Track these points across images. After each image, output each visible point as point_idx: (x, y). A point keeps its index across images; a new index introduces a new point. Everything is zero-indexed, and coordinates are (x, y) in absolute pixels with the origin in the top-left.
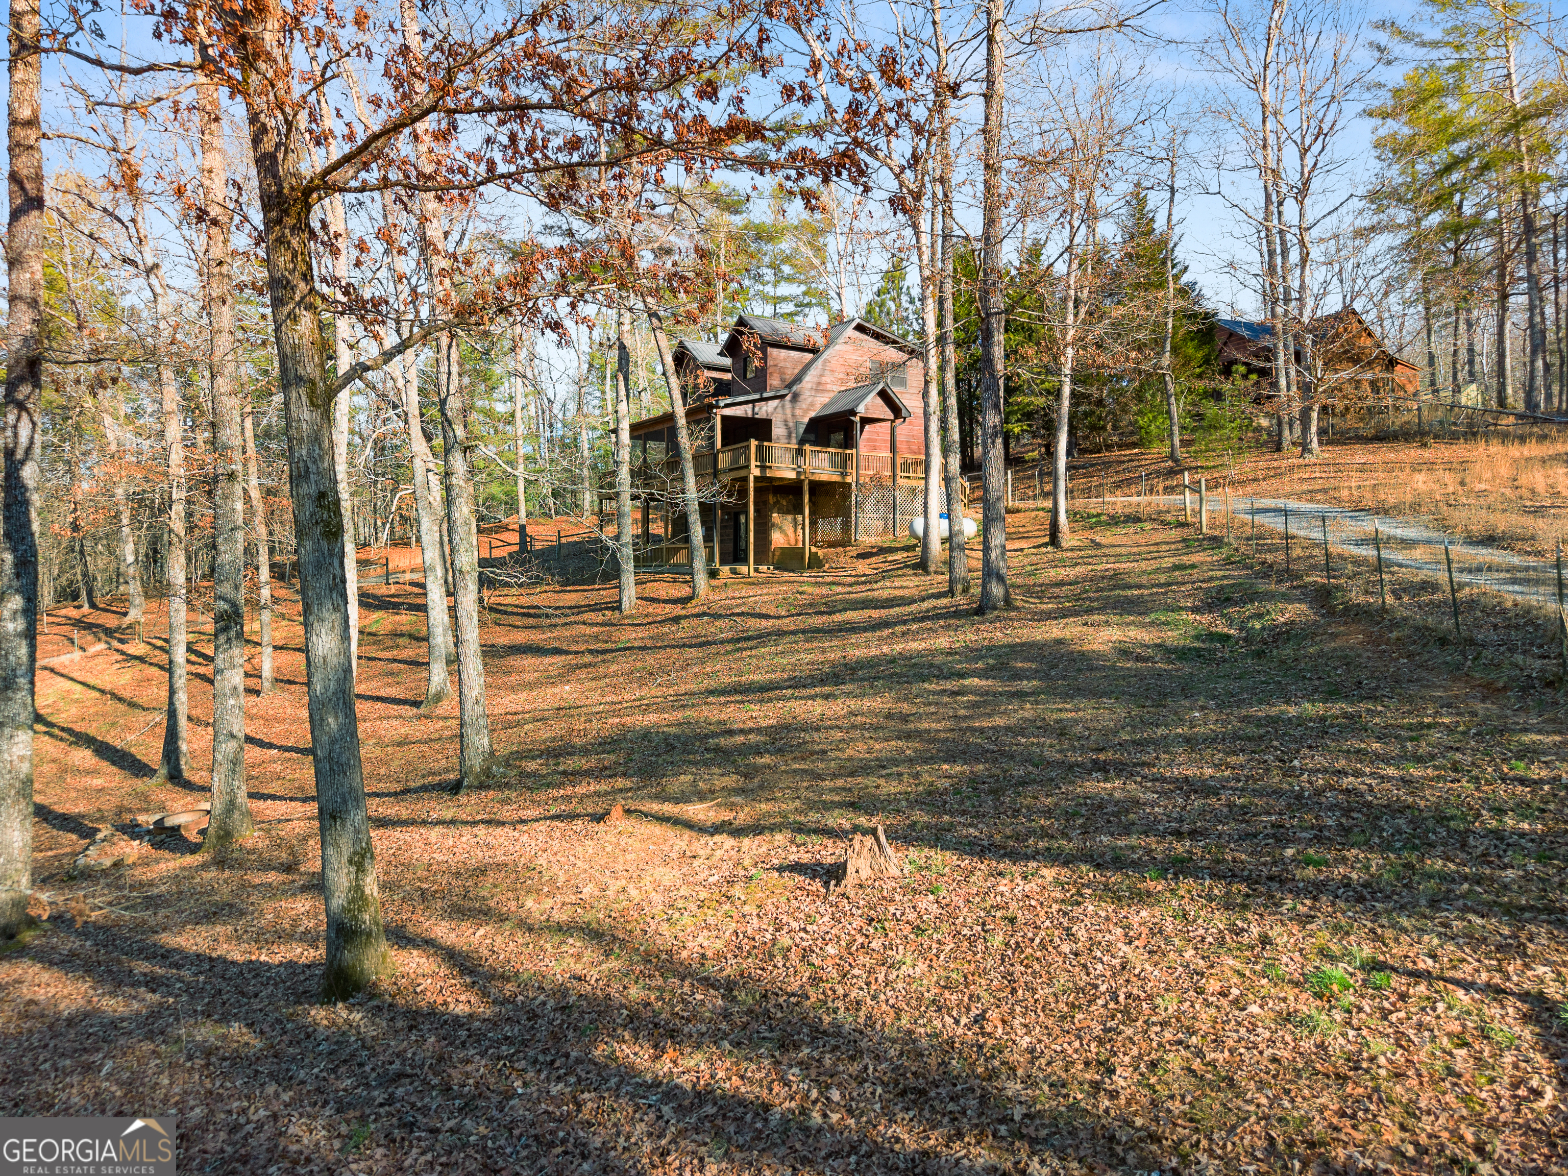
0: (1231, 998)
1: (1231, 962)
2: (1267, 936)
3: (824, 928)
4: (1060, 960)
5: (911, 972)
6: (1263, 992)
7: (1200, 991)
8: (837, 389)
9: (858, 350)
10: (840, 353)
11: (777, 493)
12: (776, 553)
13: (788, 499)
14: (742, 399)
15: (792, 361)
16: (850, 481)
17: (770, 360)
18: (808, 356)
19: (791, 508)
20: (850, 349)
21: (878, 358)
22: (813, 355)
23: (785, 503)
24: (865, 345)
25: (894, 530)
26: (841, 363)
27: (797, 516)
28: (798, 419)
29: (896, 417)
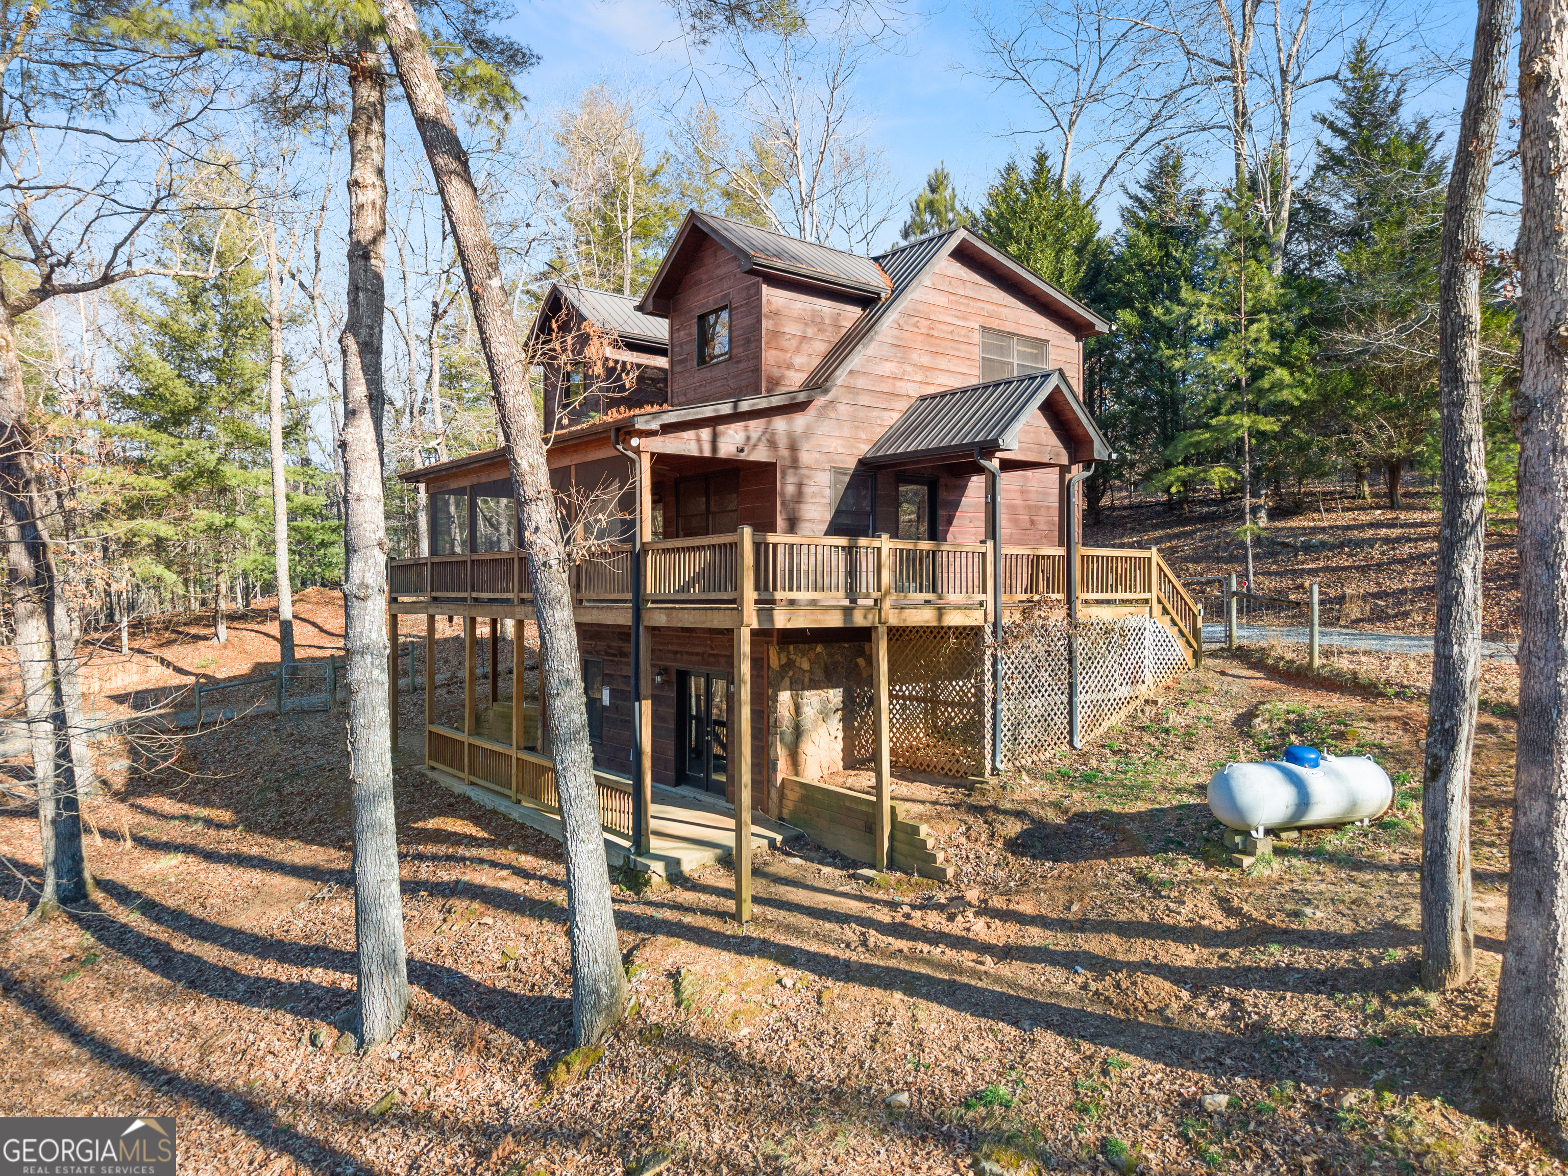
8: (915, 391)
9: (957, 302)
10: (920, 307)
11: (789, 643)
12: (787, 792)
13: (812, 655)
14: (708, 411)
15: (816, 320)
16: (980, 622)
17: (767, 317)
18: (853, 313)
19: (819, 675)
20: (942, 300)
21: (994, 324)
22: (864, 310)
23: (806, 666)
24: (971, 294)
25: (1071, 733)
26: (924, 330)
27: (831, 691)
28: (833, 461)
29: (1073, 459)
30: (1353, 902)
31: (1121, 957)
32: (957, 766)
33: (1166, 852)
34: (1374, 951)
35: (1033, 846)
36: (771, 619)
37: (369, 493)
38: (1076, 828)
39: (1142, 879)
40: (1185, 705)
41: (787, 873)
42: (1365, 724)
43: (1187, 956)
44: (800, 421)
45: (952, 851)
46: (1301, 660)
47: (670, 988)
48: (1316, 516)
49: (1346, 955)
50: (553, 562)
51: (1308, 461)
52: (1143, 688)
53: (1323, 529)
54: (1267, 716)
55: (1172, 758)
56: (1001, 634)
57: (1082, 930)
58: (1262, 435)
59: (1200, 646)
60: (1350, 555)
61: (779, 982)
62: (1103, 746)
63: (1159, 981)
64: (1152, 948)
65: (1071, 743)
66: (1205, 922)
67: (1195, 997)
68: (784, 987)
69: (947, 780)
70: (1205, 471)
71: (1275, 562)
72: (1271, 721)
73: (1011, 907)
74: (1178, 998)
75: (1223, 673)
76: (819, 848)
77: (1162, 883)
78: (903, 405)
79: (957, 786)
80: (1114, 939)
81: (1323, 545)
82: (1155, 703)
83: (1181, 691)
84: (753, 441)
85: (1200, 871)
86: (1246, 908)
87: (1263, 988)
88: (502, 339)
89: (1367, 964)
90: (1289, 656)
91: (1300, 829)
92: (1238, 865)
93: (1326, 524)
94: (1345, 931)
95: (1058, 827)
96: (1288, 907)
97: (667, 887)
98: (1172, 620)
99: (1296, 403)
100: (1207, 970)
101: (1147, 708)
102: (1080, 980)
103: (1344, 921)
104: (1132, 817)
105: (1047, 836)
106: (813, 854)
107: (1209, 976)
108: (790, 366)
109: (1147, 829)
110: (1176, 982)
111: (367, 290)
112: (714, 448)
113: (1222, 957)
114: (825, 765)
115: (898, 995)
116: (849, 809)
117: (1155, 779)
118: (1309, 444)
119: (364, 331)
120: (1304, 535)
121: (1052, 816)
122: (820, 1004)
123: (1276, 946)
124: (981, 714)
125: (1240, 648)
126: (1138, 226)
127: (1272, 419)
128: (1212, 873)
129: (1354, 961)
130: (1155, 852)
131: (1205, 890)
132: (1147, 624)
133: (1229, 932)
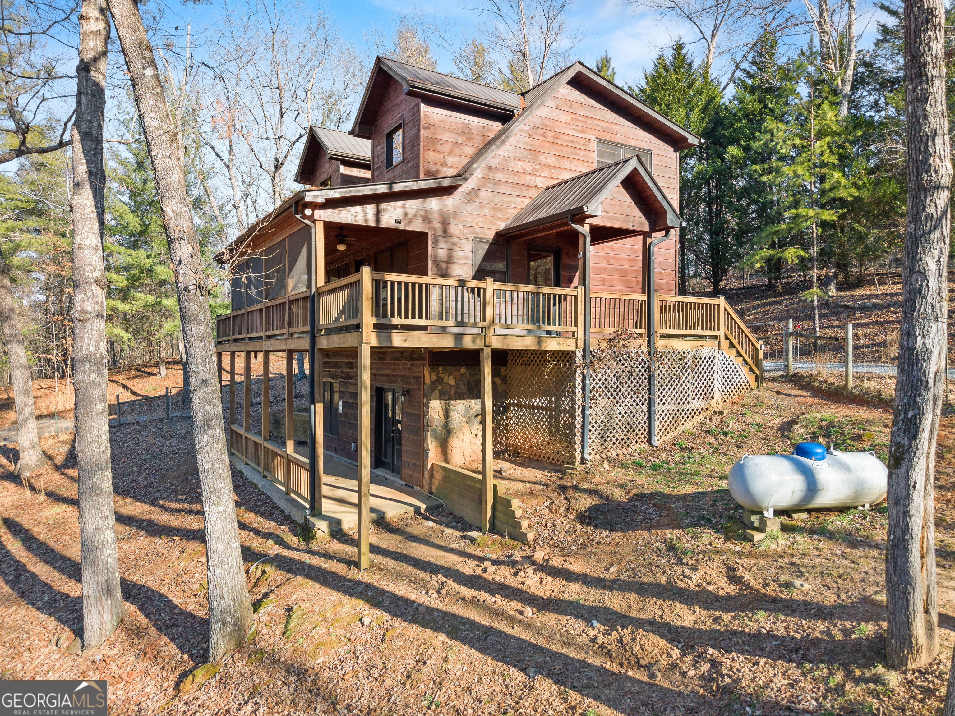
8: (542, 182)
9: (577, 120)
10: (547, 122)
11: (439, 365)
12: (435, 473)
13: (457, 374)
15: (466, 132)
16: (573, 348)
17: (425, 128)
18: (497, 126)
19: (463, 389)
20: (564, 117)
21: (608, 136)
22: (503, 124)
23: (452, 382)
24: (588, 114)
25: (650, 434)
26: (550, 139)
27: (473, 402)
28: (476, 233)
29: (654, 228)
30: (839, 577)
31: (634, 614)
32: (558, 456)
33: (695, 526)
34: (848, 624)
35: (597, 519)
36: (390, 340)
37: (88, 243)
38: (634, 506)
39: (672, 548)
40: (743, 415)
41: (418, 533)
42: (880, 429)
43: (688, 618)
44: (447, 201)
45: (535, 520)
46: (839, 382)
47: (284, 620)
48: (872, 288)
49: (821, 625)
50: (191, 287)
51: (866, 246)
52: (713, 402)
53: (877, 296)
54: (804, 423)
55: (724, 454)
56: (589, 357)
57: (611, 589)
58: (824, 224)
59: (761, 373)
60: (894, 313)
61: (361, 620)
62: (675, 445)
63: (654, 638)
64: (661, 608)
65: (649, 441)
66: (710, 588)
67: (684, 655)
68: (363, 624)
69: (551, 467)
70: (782, 252)
71: (838, 319)
72: (807, 427)
73: (565, 566)
74: (669, 655)
75: (778, 393)
76: (451, 514)
77: (684, 552)
78: (534, 194)
79: (556, 471)
80: (633, 597)
81: (875, 306)
82: (721, 413)
83: (743, 405)
84: (410, 216)
85: (719, 543)
86: (746, 577)
87: (742, 653)
88: (152, 115)
89: (839, 636)
90: (831, 380)
91: (809, 511)
92: (750, 539)
93: (879, 292)
94: (827, 603)
95: (619, 504)
96: (783, 578)
97: (328, 538)
98: (738, 352)
99: (850, 199)
100: (700, 630)
101: (714, 418)
102: (592, 633)
103: (827, 593)
104: (678, 498)
105: (609, 511)
106: (444, 519)
107: (700, 637)
108: (444, 164)
109: (687, 508)
110: (671, 641)
111: (87, 94)
112: (378, 220)
113: (716, 620)
114: (467, 454)
115: (442, 637)
116: (470, 486)
117: (706, 469)
118: (866, 235)
119: (85, 124)
120: (861, 300)
121: (618, 495)
122: (383, 640)
123: (763, 613)
124: (573, 417)
125: (795, 375)
126: (745, 88)
127: (832, 212)
128: (729, 545)
129: (828, 632)
130: (687, 526)
131: (718, 560)
132: (716, 354)
133: (728, 597)
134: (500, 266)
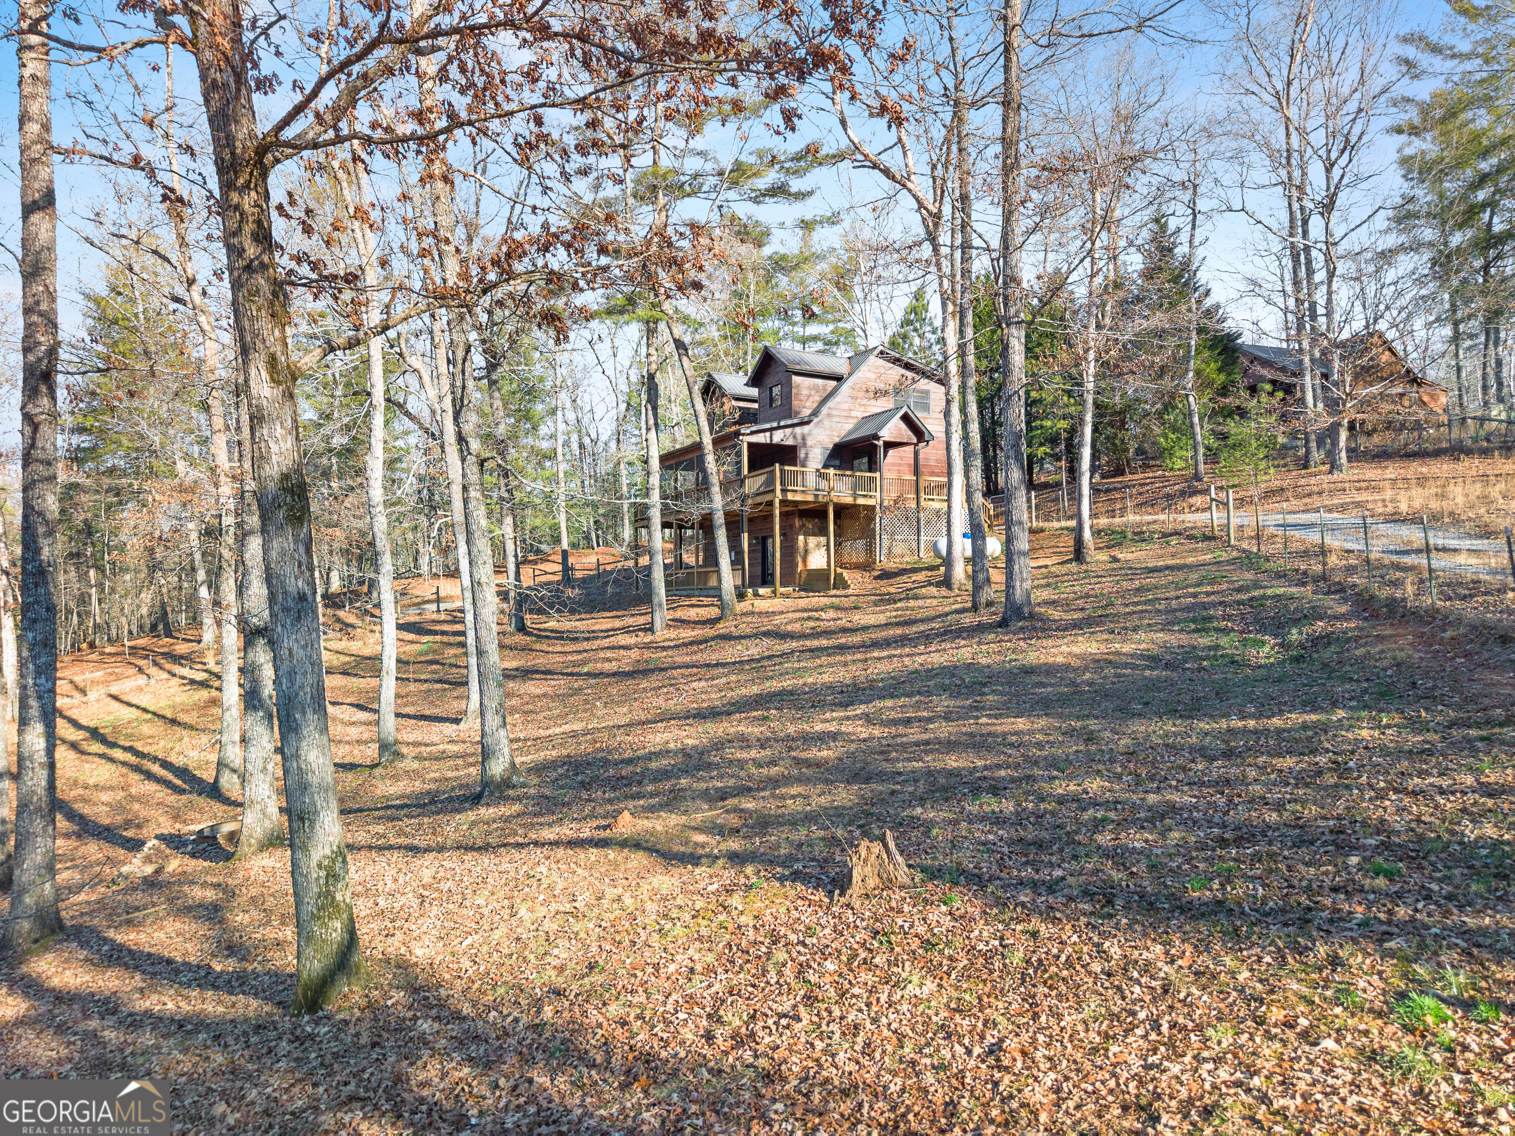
0: (1298, 1030)
1: (1295, 986)
2: (1337, 956)
3: (824, 941)
4: (1091, 981)
5: (918, 992)
6: (1338, 1023)
7: (1260, 1021)
9: (881, 376)
10: (862, 377)
11: (803, 517)
12: (802, 575)
13: (814, 521)
14: (768, 426)
15: (815, 388)
16: (874, 503)
17: (795, 388)
19: (817, 529)
20: (873, 376)
22: (836, 382)
23: (811, 526)
24: (888, 372)
25: (919, 552)
26: (864, 389)
27: (822, 538)
28: (823, 444)
29: (919, 441)
35: (883, 577)
36: (788, 497)
44: (806, 429)
45: (854, 581)
56: (883, 509)
65: (919, 556)
78: (855, 421)
84: (787, 437)
95: (894, 572)
108: (804, 407)
112: (772, 440)
114: (818, 562)
116: (822, 574)
124: (875, 539)
134: (837, 462)
